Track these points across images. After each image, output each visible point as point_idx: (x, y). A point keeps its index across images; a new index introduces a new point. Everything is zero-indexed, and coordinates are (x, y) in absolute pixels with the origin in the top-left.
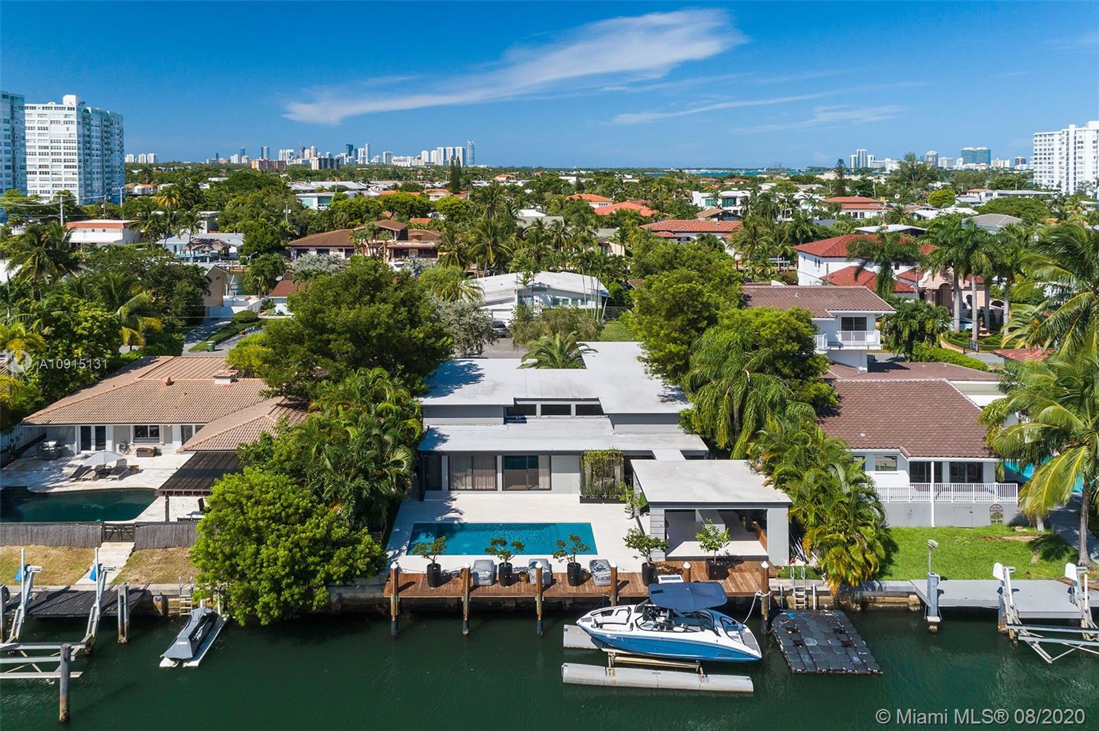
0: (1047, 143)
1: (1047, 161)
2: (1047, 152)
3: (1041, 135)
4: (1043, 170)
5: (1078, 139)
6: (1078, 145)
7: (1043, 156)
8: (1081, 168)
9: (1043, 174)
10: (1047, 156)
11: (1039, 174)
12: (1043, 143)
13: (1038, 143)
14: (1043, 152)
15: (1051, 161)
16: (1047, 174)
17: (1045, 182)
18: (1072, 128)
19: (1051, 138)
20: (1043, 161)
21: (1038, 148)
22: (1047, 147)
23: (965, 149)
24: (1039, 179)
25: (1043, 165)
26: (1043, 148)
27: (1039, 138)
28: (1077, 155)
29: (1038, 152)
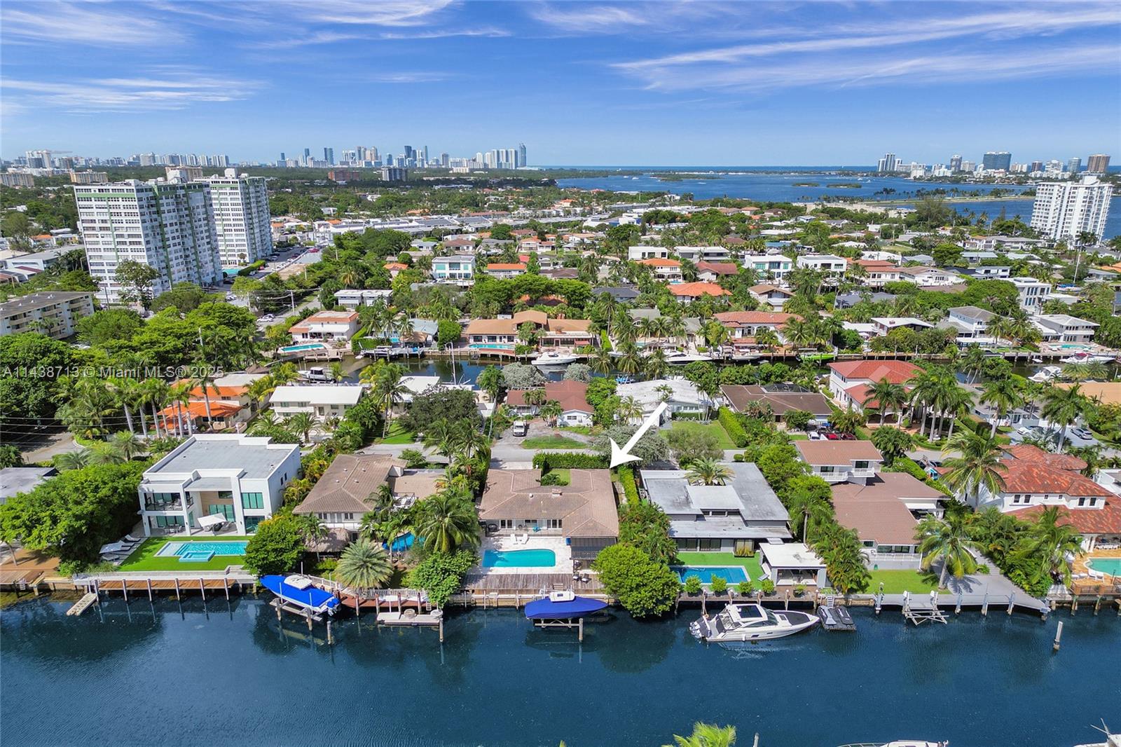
0: (1048, 192)
1: (1045, 207)
2: (1047, 200)
4: (1040, 215)
5: (1072, 195)
6: (1071, 199)
7: (1042, 203)
8: (1070, 219)
9: (1039, 218)
11: (1036, 218)
12: (1045, 191)
14: (1043, 199)
15: (1048, 208)
16: (1043, 219)
17: (1039, 225)
19: (1052, 188)
22: (1047, 196)
23: (987, 152)
25: (1041, 210)
26: (1044, 195)
28: (1069, 208)
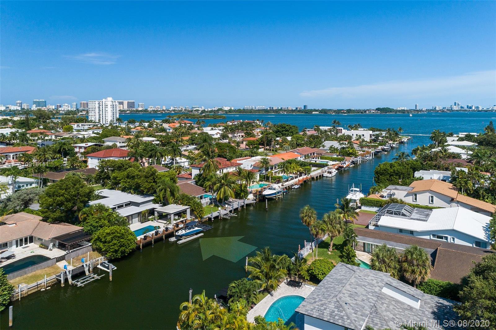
0: (94, 105)
1: (94, 111)
2: (94, 108)
3: (91, 102)
4: (92, 115)
5: (106, 104)
6: (106, 106)
7: (92, 110)
8: (107, 114)
9: (92, 116)
10: (94, 110)
11: (90, 116)
12: (92, 104)
13: (90, 104)
14: (92, 108)
15: (95, 111)
16: (94, 116)
17: (93, 119)
18: (104, 100)
19: (95, 103)
20: (92, 111)
21: (90, 106)
22: (94, 106)
23: (35, 100)
24: (91, 118)
25: (92, 113)
26: (92, 106)
27: (90, 103)
28: (106, 110)
29: (90, 108)
